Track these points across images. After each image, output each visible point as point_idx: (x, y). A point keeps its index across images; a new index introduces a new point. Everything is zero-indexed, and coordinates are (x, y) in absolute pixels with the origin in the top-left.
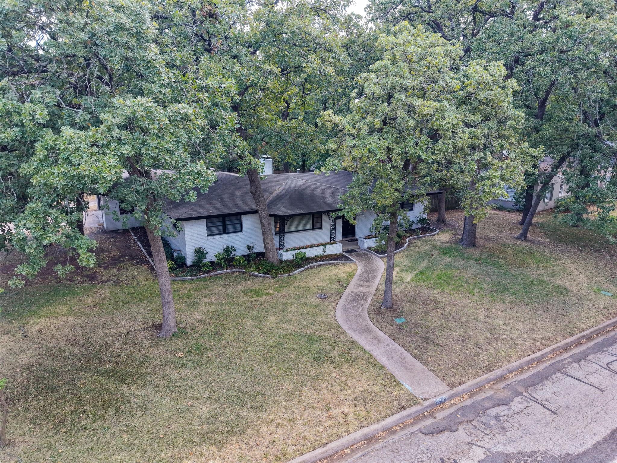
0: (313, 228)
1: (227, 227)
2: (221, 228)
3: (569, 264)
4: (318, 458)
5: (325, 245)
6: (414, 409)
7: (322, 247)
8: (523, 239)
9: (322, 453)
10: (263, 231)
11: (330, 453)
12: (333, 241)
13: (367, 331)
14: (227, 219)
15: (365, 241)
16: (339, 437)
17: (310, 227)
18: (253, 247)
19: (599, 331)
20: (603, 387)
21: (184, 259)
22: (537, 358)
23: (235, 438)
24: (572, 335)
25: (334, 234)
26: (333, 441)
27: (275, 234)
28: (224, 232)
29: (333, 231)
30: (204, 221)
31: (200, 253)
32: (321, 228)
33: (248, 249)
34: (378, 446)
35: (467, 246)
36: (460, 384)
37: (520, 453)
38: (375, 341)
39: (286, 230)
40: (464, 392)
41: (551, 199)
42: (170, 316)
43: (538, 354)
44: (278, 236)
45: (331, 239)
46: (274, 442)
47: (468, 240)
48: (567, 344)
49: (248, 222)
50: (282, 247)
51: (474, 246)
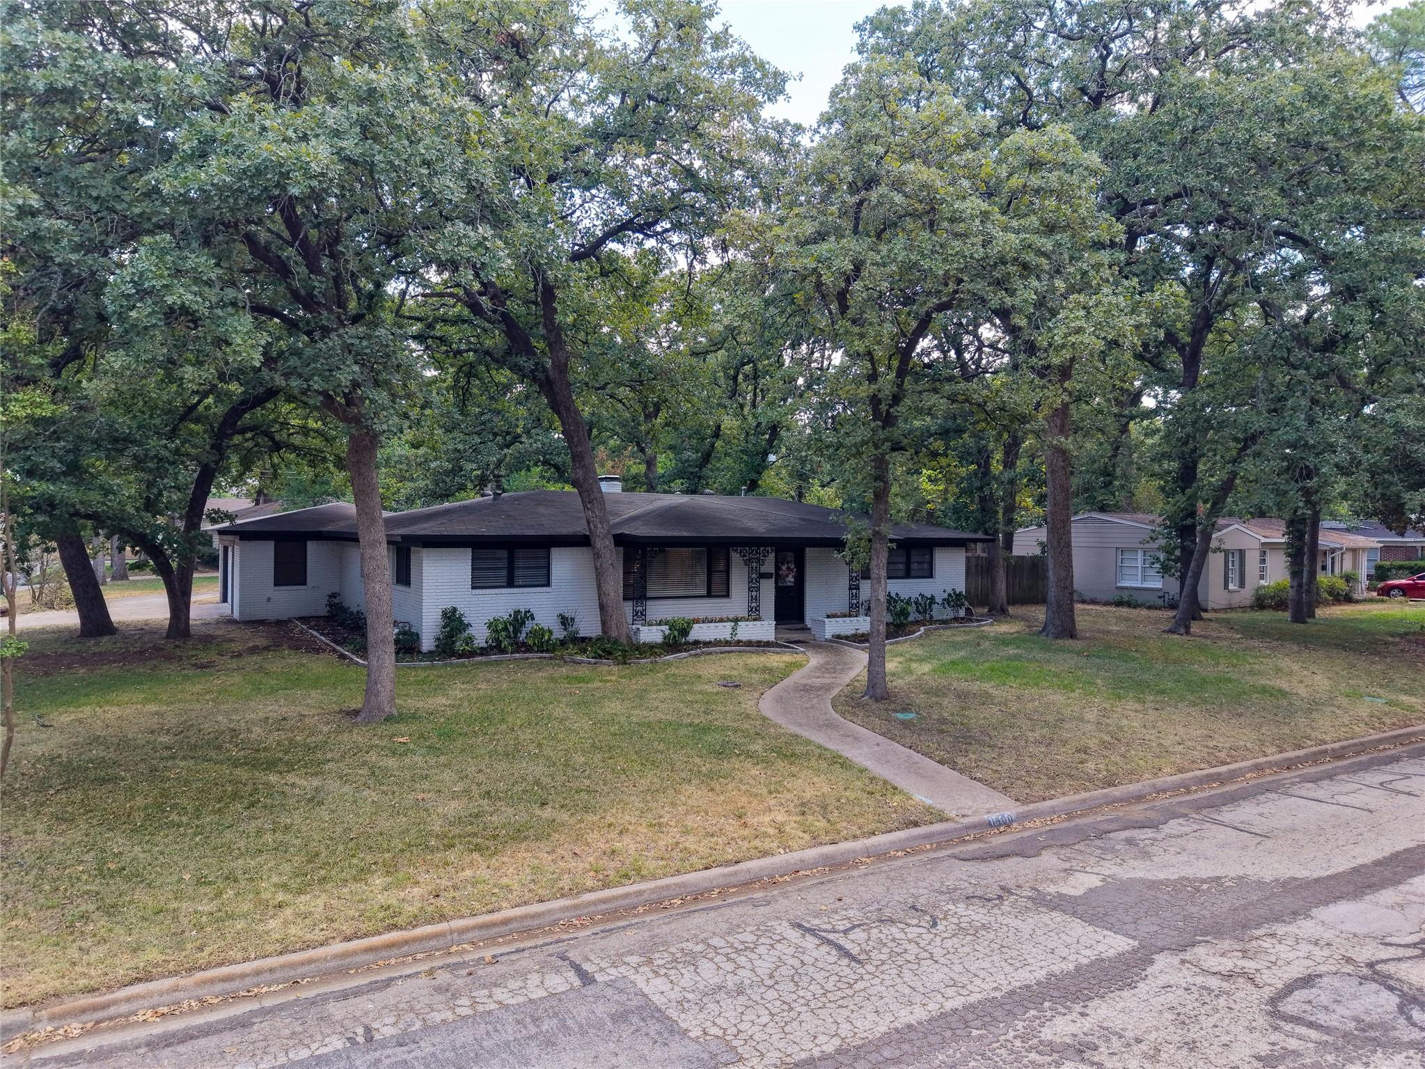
0: (709, 595)
1: (517, 573)
2: (504, 573)
3: (1285, 663)
4: (715, 883)
5: (736, 620)
6: (938, 827)
7: (730, 625)
8: (1182, 631)
9: (724, 875)
10: (596, 569)
11: (742, 878)
12: (754, 614)
13: (830, 726)
14: (520, 553)
15: (827, 620)
16: (765, 854)
17: (704, 592)
18: (573, 619)
19: (1359, 748)
20: (1372, 808)
21: (416, 637)
22: (1219, 774)
23: (523, 845)
24: (1299, 747)
25: (756, 599)
26: (751, 859)
27: (625, 599)
28: (510, 584)
29: (754, 594)
30: (469, 552)
31: (453, 622)
32: (727, 595)
33: (563, 623)
34: (855, 873)
35: (1057, 637)
36: (1044, 799)
37: (1183, 878)
38: (849, 740)
39: (649, 594)
40: (1054, 812)
41: (1242, 584)
42: (384, 674)
43: (1223, 769)
44: (630, 603)
45: (750, 610)
46: (613, 852)
47: (1058, 623)
48: (1290, 759)
49: (563, 564)
50: (640, 616)
51: (1072, 635)
